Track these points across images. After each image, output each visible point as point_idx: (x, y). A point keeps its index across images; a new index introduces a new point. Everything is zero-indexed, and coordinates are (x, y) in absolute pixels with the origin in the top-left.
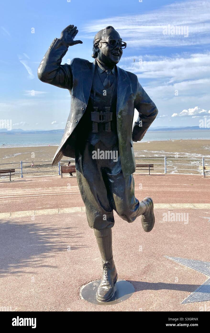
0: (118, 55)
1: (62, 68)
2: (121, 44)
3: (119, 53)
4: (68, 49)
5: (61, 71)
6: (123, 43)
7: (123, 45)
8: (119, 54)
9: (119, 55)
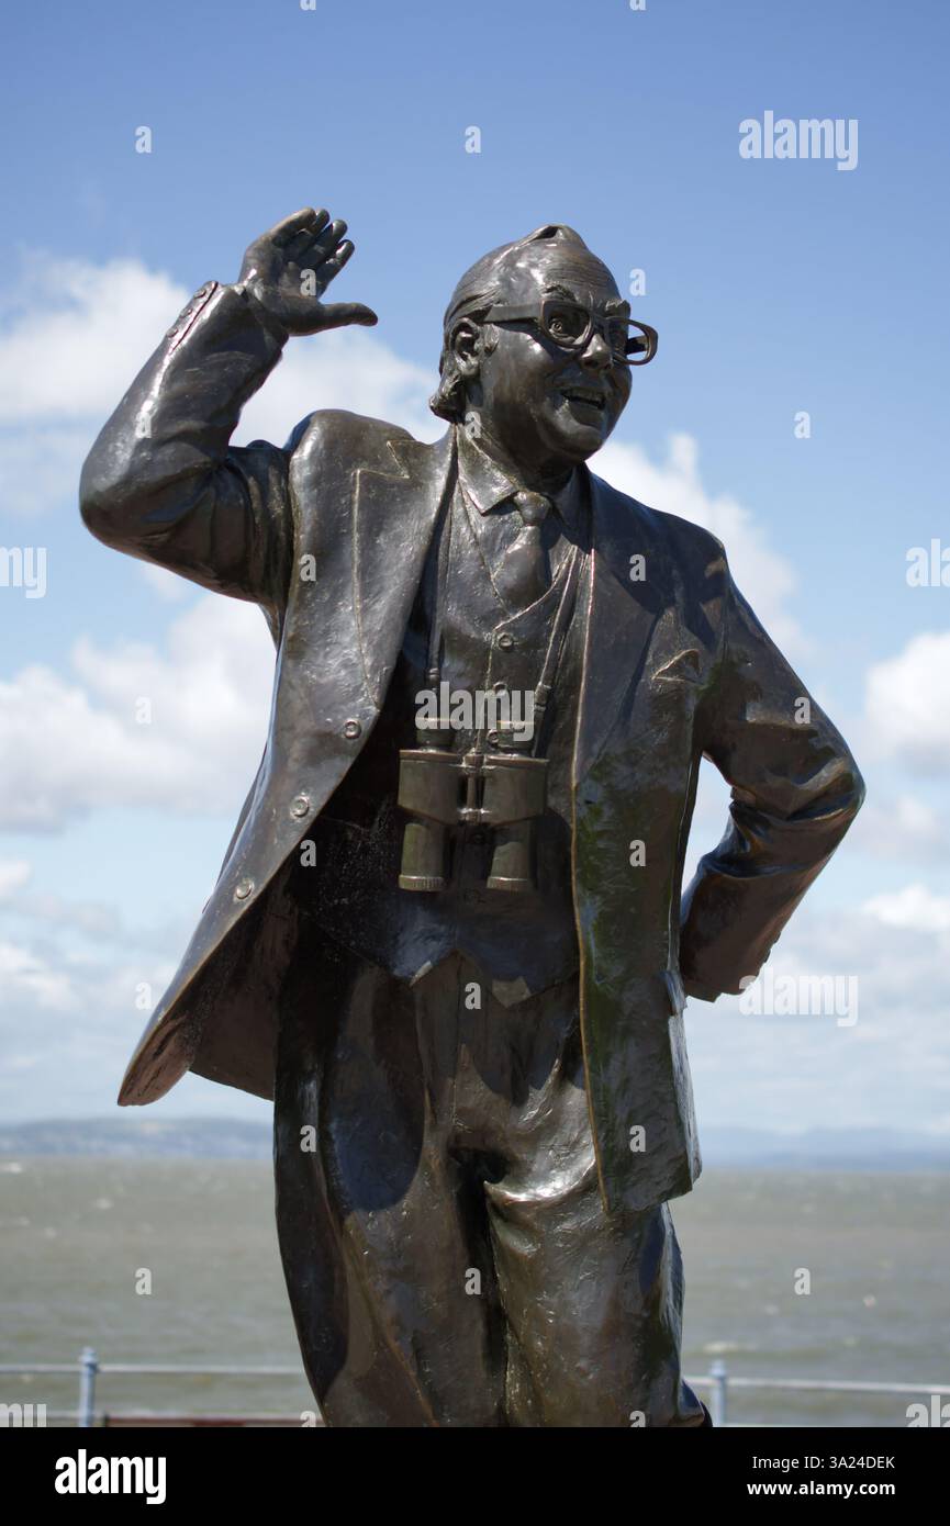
0: (597, 399)
1: (236, 464)
2: (625, 334)
3: (607, 388)
4: (283, 350)
5: (228, 476)
6: (634, 332)
7: (635, 346)
8: (608, 399)
9: (604, 399)
